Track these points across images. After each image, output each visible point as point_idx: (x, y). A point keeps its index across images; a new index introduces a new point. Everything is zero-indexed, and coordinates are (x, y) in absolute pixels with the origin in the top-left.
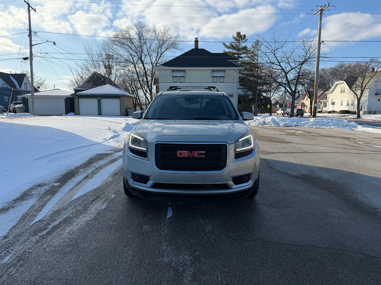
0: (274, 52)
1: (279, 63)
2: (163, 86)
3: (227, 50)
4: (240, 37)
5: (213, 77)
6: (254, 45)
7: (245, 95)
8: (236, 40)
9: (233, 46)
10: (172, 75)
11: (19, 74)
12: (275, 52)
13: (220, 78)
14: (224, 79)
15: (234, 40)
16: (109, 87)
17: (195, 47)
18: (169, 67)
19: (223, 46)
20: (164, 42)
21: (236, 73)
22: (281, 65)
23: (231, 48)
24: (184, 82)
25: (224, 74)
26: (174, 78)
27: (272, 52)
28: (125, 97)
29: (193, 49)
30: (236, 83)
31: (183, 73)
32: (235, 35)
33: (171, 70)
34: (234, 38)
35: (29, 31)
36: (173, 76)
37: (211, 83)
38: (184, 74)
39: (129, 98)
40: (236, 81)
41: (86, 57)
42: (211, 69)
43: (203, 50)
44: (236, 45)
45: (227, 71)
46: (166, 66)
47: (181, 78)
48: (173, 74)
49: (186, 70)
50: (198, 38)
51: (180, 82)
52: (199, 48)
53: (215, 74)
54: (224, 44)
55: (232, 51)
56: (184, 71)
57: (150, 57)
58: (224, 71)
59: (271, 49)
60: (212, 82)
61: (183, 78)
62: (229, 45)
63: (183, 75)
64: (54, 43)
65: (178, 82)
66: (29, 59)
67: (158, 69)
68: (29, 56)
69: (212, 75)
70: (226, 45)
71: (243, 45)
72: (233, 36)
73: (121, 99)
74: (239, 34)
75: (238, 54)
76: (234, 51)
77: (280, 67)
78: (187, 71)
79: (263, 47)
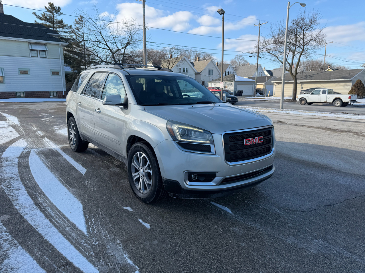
0: (99, 31)
1: (106, 42)
3: (39, 21)
4: (53, 9)
5: (31, 50)
6: (77, 20)
7: (73, 73)
8: (49, 11)
9: (46, 17)
12: (101, 31)
13: (40, 52)
14: (46, 55)
15: (46, 10)
19: (34, 16)
21: (59, 48)
22: (108, 44)
23: (45, 20)
25: (46, 49)
27: (98, 31)
30: (60, 59)
32: (48, 6)
34: (46, 8)
37: (29, 57)
40: (60, 57)
42: (28, 41)
43: (11, 17)
44: (50, 17)
45: (48, 46)
53: (35, 47)
54: (34, 14)
55: (45, 23)
58: (45, 45)
59: (96, 27)
60: (31, 57)
62: (41, 16)
69: (31, 48)
70: (37, 15)
71: (59, 18)
72: (45, 7)
74: (51, 5)
75: (54, 28)
76: (48, 24)
77: (107, 46)
79: (87, 24)
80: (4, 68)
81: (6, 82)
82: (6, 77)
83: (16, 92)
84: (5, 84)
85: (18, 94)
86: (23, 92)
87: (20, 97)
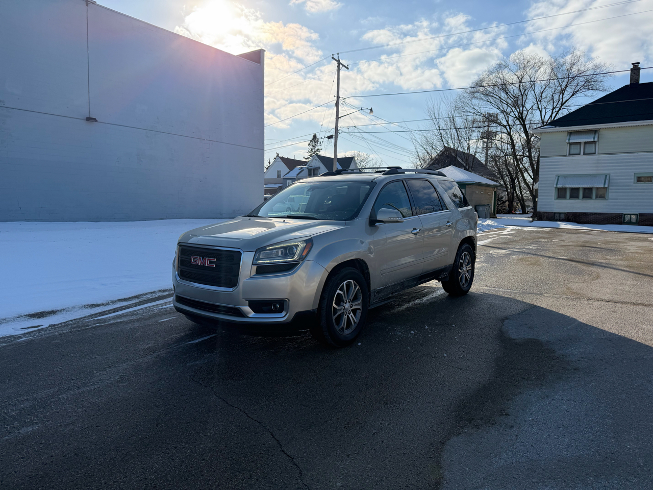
2: (547, 162)
10: (567, 141)
11: (349, 158)
16: (452, 170)
17: (630, 81)
18: (561, 128)
20: (571, 79)
24: (595, 154)
26: (572, 147)
28: (474, 187)
29: (627, 86)
31: (593, 136)
33: (567, 133)
35: (336, 98)
36: (571, 144)
38: (594, 138)
39: (483, 188)
41: (428, 124)
46: (556, 127)
47: (587, 146)
48: (569, 140)
49: (601, 130)
50: (639, 63)
51: (584, 154)
52: (641, 82)
56: (595, 131)
57: (541, 112)
61: (594, 145)
63: (592, 140)
64: (371, 110)
65: (579, 154)
66: (334, 136)
67: (540, 132)
68: (334, 133)
73: (467, 189)
78: (602, 132)
80: (611, 175)
81: (610, 197)
82: (612, 189)
83: (625, 215)
84: (608, 200)
85: (627, 218)
86: (637, 215)
87: (630, 223)
